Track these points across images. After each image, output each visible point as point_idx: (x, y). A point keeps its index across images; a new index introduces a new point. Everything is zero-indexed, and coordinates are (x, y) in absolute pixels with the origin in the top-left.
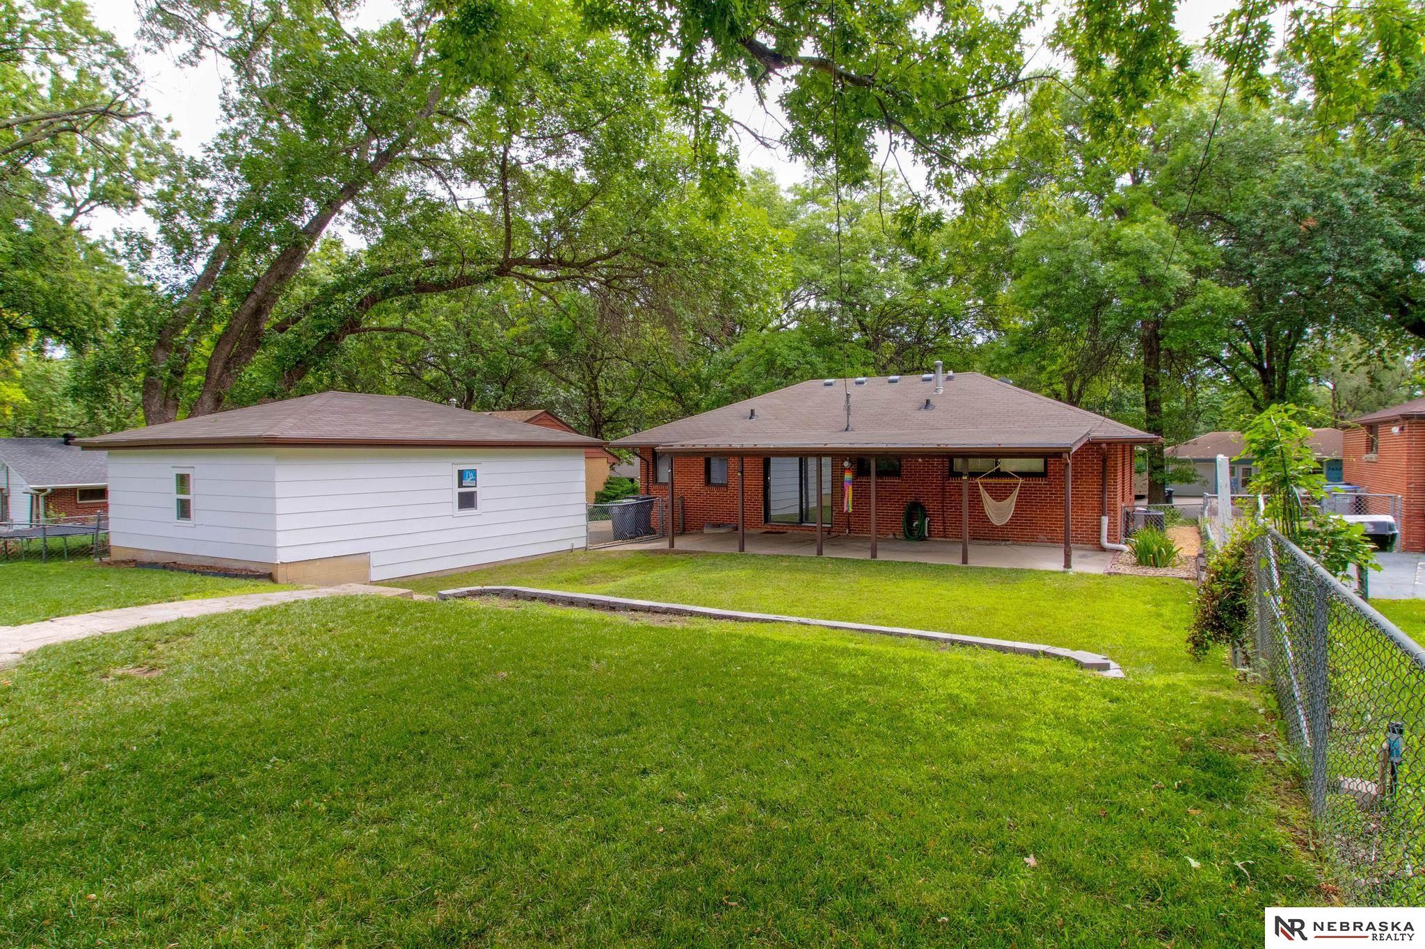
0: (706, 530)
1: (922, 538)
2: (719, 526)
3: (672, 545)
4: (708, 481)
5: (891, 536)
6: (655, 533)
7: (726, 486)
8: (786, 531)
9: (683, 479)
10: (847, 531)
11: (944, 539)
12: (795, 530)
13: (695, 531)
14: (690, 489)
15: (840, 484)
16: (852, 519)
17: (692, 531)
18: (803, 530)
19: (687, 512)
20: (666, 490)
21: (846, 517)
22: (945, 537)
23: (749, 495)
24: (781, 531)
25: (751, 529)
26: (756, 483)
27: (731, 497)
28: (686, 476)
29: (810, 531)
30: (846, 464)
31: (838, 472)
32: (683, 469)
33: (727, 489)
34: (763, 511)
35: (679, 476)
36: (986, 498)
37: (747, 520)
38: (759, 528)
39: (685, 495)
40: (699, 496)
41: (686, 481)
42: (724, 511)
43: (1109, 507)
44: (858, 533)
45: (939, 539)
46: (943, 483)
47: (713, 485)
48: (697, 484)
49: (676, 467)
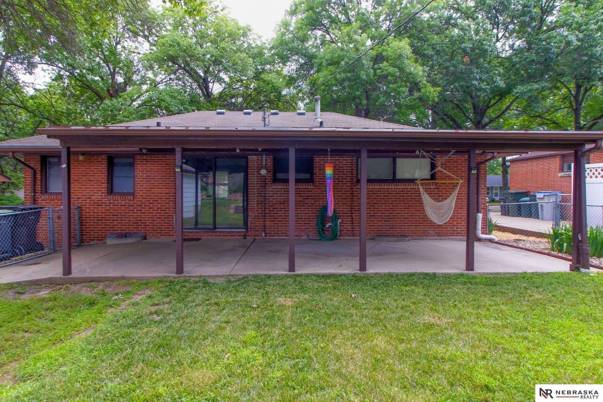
0: (109, 241)
1: (334, 237)
2: (125, 236)
3: (68, 270)
4: (111, 191)
5: (304, 237)
6: (41, 248)
7: (133, 194)
8: (200, 237)
9: (80, 188)
10: (264, 234)
11: (352, 238)
12: (209, 235)
13: (95, 242)
14: (89, 198)
15: (256, 191)
16: (268, 223)
17: (92, 243)
18: (218, 236)
19: (85, 223)
20: (60, 200)
21: (262, 221)
22: (353, 236)
23: (159, 203)
24: (195, 237)
25: (162, 237)
26: (167, 191)
27: (139, 206)
28: (84, 185)
29: (225, 236)
30: (263, 172)
31: (253, 180)
32: (80, 178)
33: (134, 198)
34: (174, 219)
35: (76, 185)
36: (426, 199)
37: (157, 228)
38: (171, 235)
39: (84, 205)
40: (100, 205)
41: (84, 190)
42: (131, 220)
43: (481, 206)
44: (274, 236)
45: (347, 238)
46: (352, 189)
47: (117, 194)
48: (98, 193)
49: (72, 176)
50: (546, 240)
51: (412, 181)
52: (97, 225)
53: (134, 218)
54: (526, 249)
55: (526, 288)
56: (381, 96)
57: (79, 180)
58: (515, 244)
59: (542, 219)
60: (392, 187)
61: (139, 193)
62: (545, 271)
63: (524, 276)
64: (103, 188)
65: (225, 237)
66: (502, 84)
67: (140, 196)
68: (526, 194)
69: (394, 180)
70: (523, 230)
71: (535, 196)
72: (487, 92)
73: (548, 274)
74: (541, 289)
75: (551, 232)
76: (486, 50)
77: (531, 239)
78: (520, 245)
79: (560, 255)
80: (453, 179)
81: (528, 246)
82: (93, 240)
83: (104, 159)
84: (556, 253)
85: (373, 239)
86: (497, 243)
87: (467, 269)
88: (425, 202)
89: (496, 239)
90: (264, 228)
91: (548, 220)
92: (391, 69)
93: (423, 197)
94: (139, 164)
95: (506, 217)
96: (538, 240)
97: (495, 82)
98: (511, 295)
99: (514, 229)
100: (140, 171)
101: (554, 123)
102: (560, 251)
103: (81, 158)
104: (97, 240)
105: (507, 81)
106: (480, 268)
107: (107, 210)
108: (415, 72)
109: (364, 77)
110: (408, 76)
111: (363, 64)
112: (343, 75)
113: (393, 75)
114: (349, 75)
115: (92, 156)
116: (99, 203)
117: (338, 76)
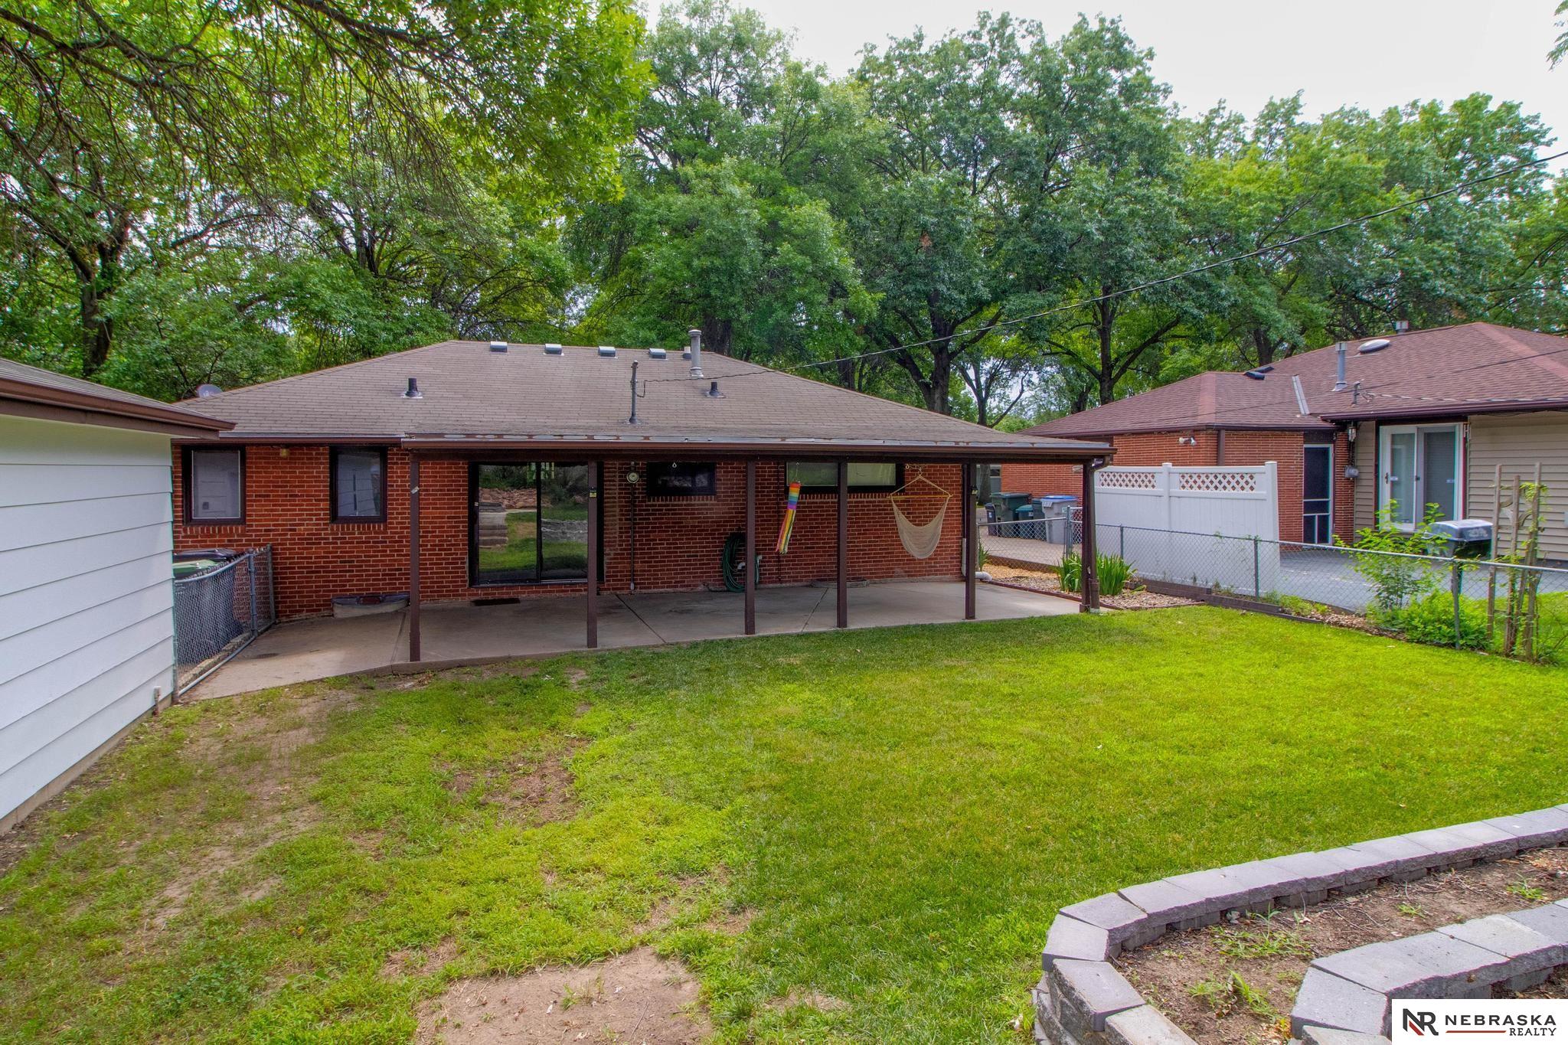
0: (339, 612)
2: (377, 600)
4: (334, 517)
5: (701, 588)
7: (382, 521)
8: (516, 596)
9: (272, 510)
10: (632, 586)
11: (778, 585)
12: (533, 592)
13: (304, 615)
14: (290, 530)
15: (618, 510)
16: (638, 566)
17: (297, 617)
18: (550, 592)
19: (282, 578)
20: (226, 535)
21: (628, 563)
22: (780, 581)
23: (437, 536)
24: (505, 597)
25: (442, 599)
26: (452, 513)
27: (396, 542)
28: (280, 505)
29: (563, 591)
30: (633, 477)
31: (612, 489)
32: (272, 491)
33: (386, 528)
34: (467, 565)
35: (263, 506)
36: (902, 521)
37: (431, 583)
38: (460, 595)
39: (279, 544)
40: (314, 544)
41: (280, 515)
42: (379, 570)
44: (650, 588)
45: (771, 585)
46: (778, 504)
47: (348, 520)
48: (310, 519)
49: (253, 487)
50: (1055, 576)
52: (307, 582)
53: (387, 565)
54: (1031, 590)
55: (1034, 632)
57: (268, 496)
58: (1016, 584)
59: (1051, 542)
61: (396, 518)
62: (1053, 614)
63: (1032, 620)
64: (322, 509)
65: (562, 594)
67: (398, 523)
68: (1026, 499)
70: (1026, 562)
71: (1040, 503)
72: (960, 306)
73: (1056, 617)
74: (1049, 632)
75: (1062, 565)
76: (961, 231)
77: (1037, 574)
78: (1023, 585)
79: (1071, 594)
80: (941, 493)
81: (1033, 585)
82: (300, 611)
83: (322, 454)
84: (1066, 593)
85: (811, 586)
86: (991, 583)
87: (967, 617)
88: (900, 526)
89: (991, 577)
90: (633, 575)
91: (1058, 543)
92: (800, 259)
93: (897, 519)
94: (396, 463)
95: (997, 538)
96: (1045, 576)
97: (974, 289)
98: (1020, 639)
99: (1014, 560)
100: (398, 477)
101: (1069, 353)
102: (1071, 590)
103: (284, 453)
104: (307, 611)
105: (994, 283)
106: (981, 615)
107: (330, 553)
108: (842, 265)
109: (747, 269)
110: (827, 273)
111: (744, 244)
112: (706, 262)
113: (801, 270)
114: (718, 262)
115: (300, 448)
116: (312, 540)
117: (696, 263)
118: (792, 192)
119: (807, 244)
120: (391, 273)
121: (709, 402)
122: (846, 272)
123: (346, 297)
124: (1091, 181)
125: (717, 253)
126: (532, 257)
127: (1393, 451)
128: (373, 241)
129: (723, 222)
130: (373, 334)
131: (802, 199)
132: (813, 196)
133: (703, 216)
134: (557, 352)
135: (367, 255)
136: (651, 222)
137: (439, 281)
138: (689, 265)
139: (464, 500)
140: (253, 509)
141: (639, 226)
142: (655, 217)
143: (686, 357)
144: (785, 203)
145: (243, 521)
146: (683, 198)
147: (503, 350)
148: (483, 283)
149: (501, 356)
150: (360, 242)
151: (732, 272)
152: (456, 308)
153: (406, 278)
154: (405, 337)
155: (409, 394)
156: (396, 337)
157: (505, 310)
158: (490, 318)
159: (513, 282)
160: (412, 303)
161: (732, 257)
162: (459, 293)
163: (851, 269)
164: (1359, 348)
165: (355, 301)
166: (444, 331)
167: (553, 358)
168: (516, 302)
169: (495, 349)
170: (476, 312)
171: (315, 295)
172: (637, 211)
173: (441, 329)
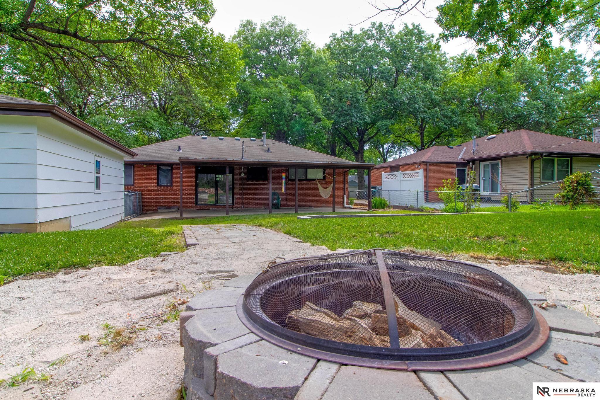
1: (278, 207)
4: (158, 185)
7: (172, 186)
8: (209, 208)
9: (141, 182)
10: (242, 206)
11: (286, 208)
12: (214, 208)
13: (150, 212)
14: (146, 188)
15: (238, 184)
16: (244, 201)
17: (148, 212)
19: (144, 201)
20: (129, 189)
21: (241, 200)
24: (206, 208)
27: (175, 192)
28: (143, 181)
29: (222, 207)
30: (243, 175)
31: (237, 178)
33: (172, 188)
34: (195, 199)
35: (139, 181)
36: (320, 187)
37: (185, 204)
38: (193, 208)
39: (143, 192)
41: (143, 184)
42: (170, 200)
43: (346, 192)
44: (248, 207)
45: (283, 208)
47: (162, 186)
48: (152, 185)
49: (136, 176)
51: (314, 180)
52: (151, 203)
53: (172, 198)
56: (296, 125)
57: (140, 178)
58: (358, 208)
60: (305, 183)
61: (175, 185)
64: (155, 182)
66: (369, 120)
67: (176, 187)
69: (307, 180)
78: (360, 208)
81: (363, 208)
83: (155, 166)
88: (320, 189)
90: (243, 203)
92: (303, 110)
97: (365, 119)
100: (175, 174)
101: (409, 141)
103: (145, 166)
107: (157, 194)
108: (318, 111)
109: (286, 113)
110: (313, 114)
111: (285, 104)
112: (272, 111)
113: (304, 113)
114: (276, 111)
115: (149, 164)
116: (151, 191)
117: (269, 111)
118: (302, 87)
119: (307, 104)
120: (171, 114)
121: (267, 154)
122: (319, 114)
123: (158, 123)
124: (404, 82)
125: (277, 108)
126: (217, 109)
127: (484, 170)
128: (165, 104)
129: (278, 97)
130: (166, 134)
131: (306, 89)
132: (309, 88)
133: (272, 96)
134: (222, 139)
135: (163, 108)
136: (256, 97)
137: (186, 117)
138: (267, 112)
139: (194, 181)
140: (136, 181)
141: (251, 99)
142: (257, 96)
143: (262, 141)
144: (300, 91)
145: (133, 185)
146: (266, 89)
147: (206, 138)
148: (201, 117)
149: (205, 140)
150: (160, 104)
151: (281, 114)
152: (192, 126)
153: (175, 116)
154: (176, 135)
155: (179, 151)
156: (173, 135)
157: (208, 126)
158: (203, 129)
159: (211, 117)
160: (177, 124)
161: (281, 109)
162: (193, 121)
163: (321, 113)
164: (487, 138)
165: (161, 124)
166: (188, 133)
167: (221, 141)
168: (212, 124)
169: (203, 138)
170: (198, 127)
171: (149, 122)
172: (251, 93)
173: (187, 133)
